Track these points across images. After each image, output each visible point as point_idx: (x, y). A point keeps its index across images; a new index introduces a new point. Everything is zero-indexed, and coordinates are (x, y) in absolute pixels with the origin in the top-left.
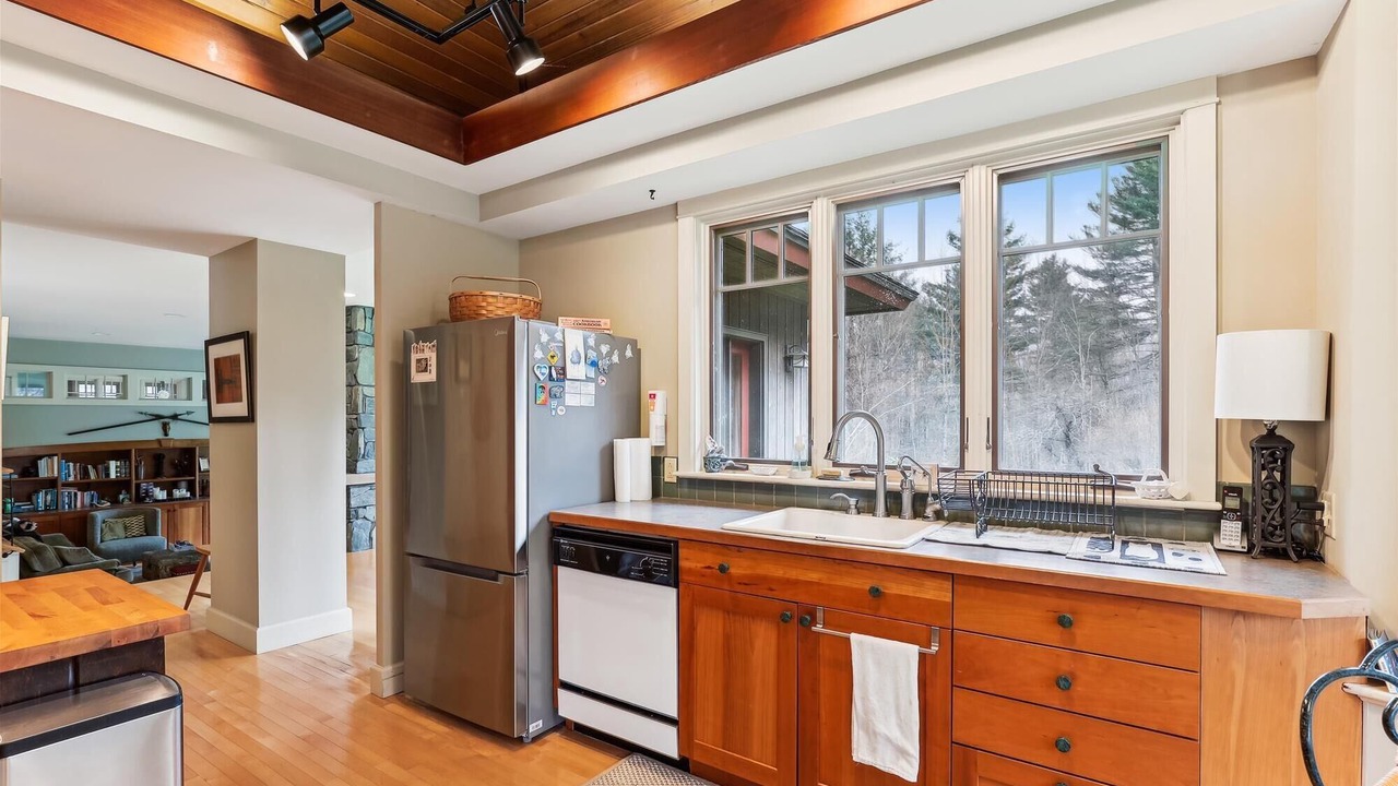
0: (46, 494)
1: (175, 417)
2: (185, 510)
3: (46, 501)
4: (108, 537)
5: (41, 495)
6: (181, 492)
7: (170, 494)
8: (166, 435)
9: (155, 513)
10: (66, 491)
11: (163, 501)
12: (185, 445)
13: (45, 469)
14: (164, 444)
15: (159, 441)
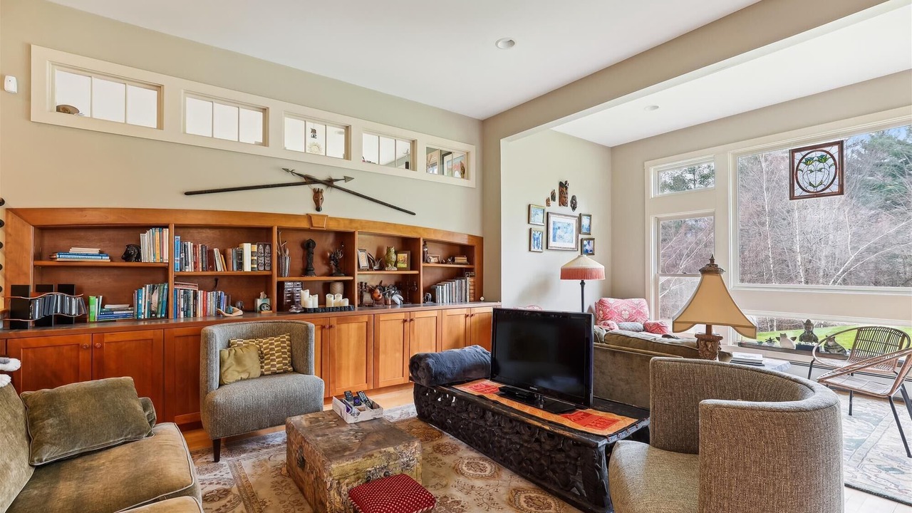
0: (153, 289)
1: (329, 183)
2: (344, 326)
3: (150, 304)
4: (233, 374)
5: (145, 291)
6: (336, 299)
7: (322, 301)
8: (318, 209)
9: (307, 329)
10: (181, 288)
11: (315, 310)
12: (341, 228)
13: (154, 248)
14: (317, 224)
15: (309, 217)
